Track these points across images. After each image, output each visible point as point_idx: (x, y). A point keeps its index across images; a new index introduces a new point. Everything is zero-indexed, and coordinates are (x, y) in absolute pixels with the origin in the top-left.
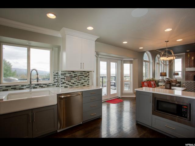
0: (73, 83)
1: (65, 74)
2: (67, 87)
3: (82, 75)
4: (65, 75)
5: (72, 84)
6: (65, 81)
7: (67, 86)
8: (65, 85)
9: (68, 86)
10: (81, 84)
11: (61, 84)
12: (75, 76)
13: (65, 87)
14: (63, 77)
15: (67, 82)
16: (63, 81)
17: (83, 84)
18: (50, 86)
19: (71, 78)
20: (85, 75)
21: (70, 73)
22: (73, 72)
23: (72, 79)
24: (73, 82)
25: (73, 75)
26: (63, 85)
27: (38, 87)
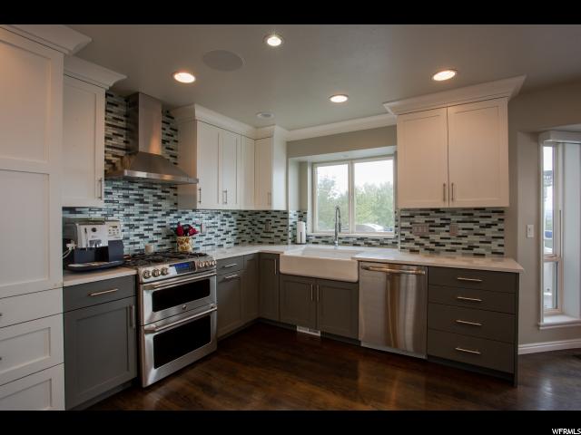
0: (437, 244)
1: (413, 217)
2: (418, 251)
3: (470, 222)
4: (411, 219)
5: (432, 246)
6: (411, 236)
7: (417, 247)
8: (411, 245)
9: (422, 249)
10: (463, 249)
11: (402, 241)
12: (444, 222)
13: (412, 251)
14: (408, 224)
15: (417, 239)
16: (407, 233)
17: (475, 250)
18: (387, 244)
19: (432, 228)
20: (483, 222)
21: (428, 214)
22: (437, 211)
23: (433, 231)
24: (438, 240)
25: (438, 221)
26: (407, 245)
27: (362, 243)
